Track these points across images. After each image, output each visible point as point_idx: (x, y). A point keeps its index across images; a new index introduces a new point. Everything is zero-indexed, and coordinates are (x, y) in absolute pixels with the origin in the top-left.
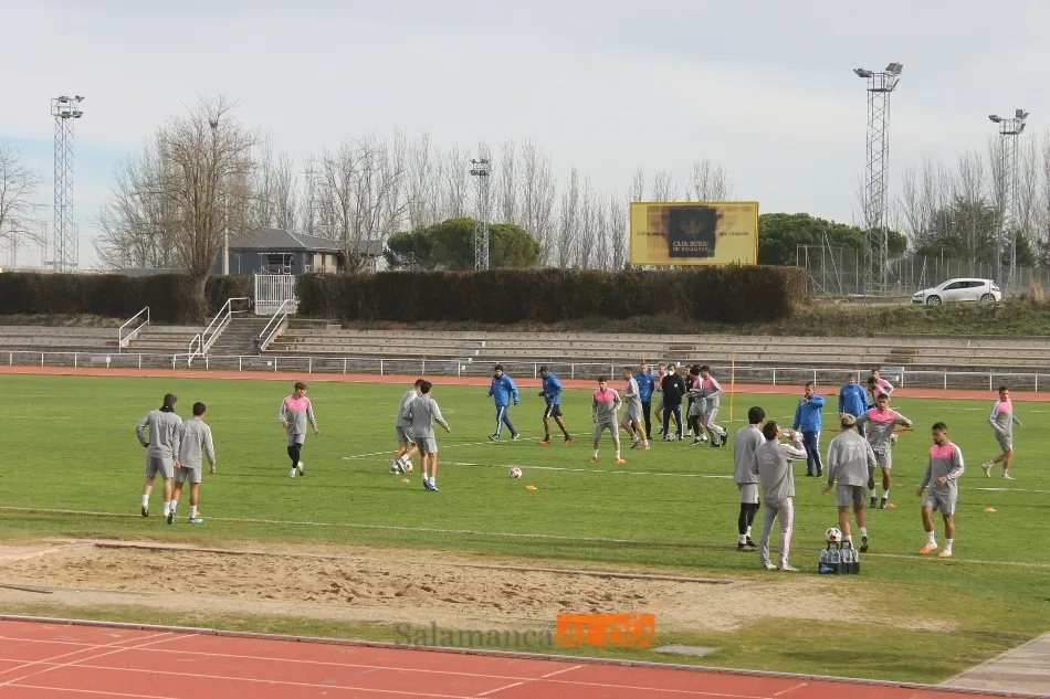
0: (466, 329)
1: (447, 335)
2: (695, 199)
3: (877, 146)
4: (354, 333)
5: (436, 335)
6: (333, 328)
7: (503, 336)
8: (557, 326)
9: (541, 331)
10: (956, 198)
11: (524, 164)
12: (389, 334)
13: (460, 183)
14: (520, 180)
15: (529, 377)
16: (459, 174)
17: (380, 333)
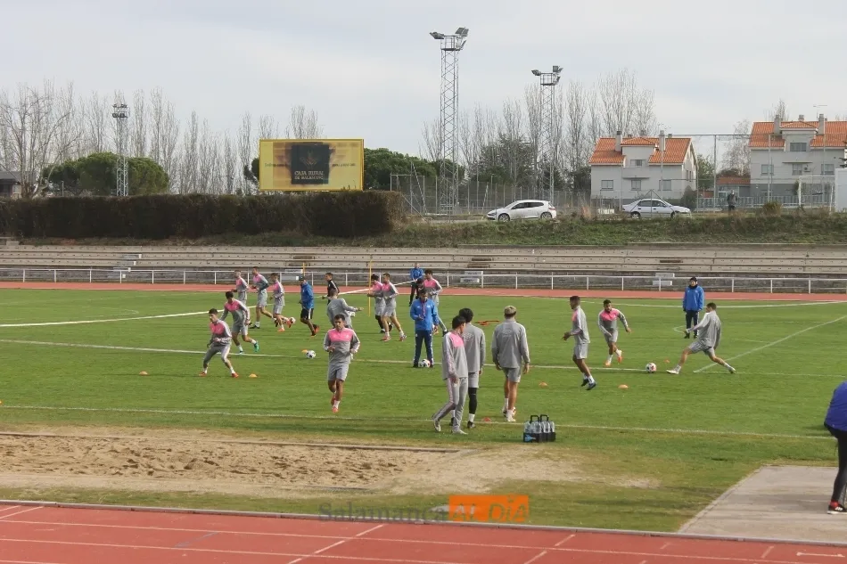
0: (124, 244)
1: (109, 249)
2: (293, 137)
3: (450, 94)
4: (29, 248)
5: (100, 249)
6: (12, 244)
7: (156, 249)
8: (200, 241)
9: (187, 245)
10: (500, 134)
11: (152, 108)
12: (60, 249)
13: (100, 124)
14: (149, 121)
15: (179, 283)
16: (99, 115)
17: (52, 248)
